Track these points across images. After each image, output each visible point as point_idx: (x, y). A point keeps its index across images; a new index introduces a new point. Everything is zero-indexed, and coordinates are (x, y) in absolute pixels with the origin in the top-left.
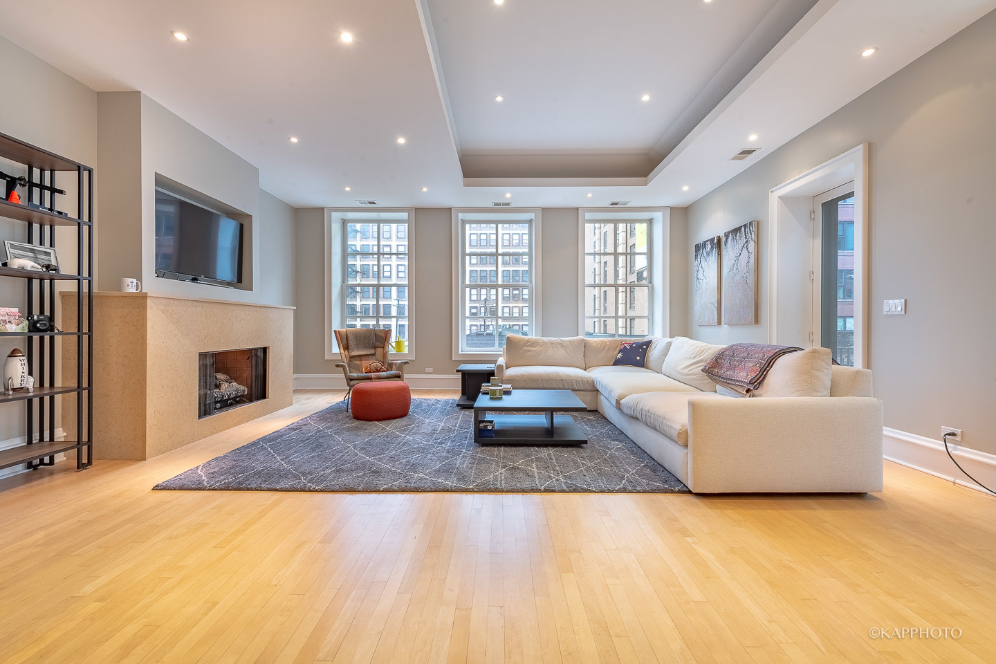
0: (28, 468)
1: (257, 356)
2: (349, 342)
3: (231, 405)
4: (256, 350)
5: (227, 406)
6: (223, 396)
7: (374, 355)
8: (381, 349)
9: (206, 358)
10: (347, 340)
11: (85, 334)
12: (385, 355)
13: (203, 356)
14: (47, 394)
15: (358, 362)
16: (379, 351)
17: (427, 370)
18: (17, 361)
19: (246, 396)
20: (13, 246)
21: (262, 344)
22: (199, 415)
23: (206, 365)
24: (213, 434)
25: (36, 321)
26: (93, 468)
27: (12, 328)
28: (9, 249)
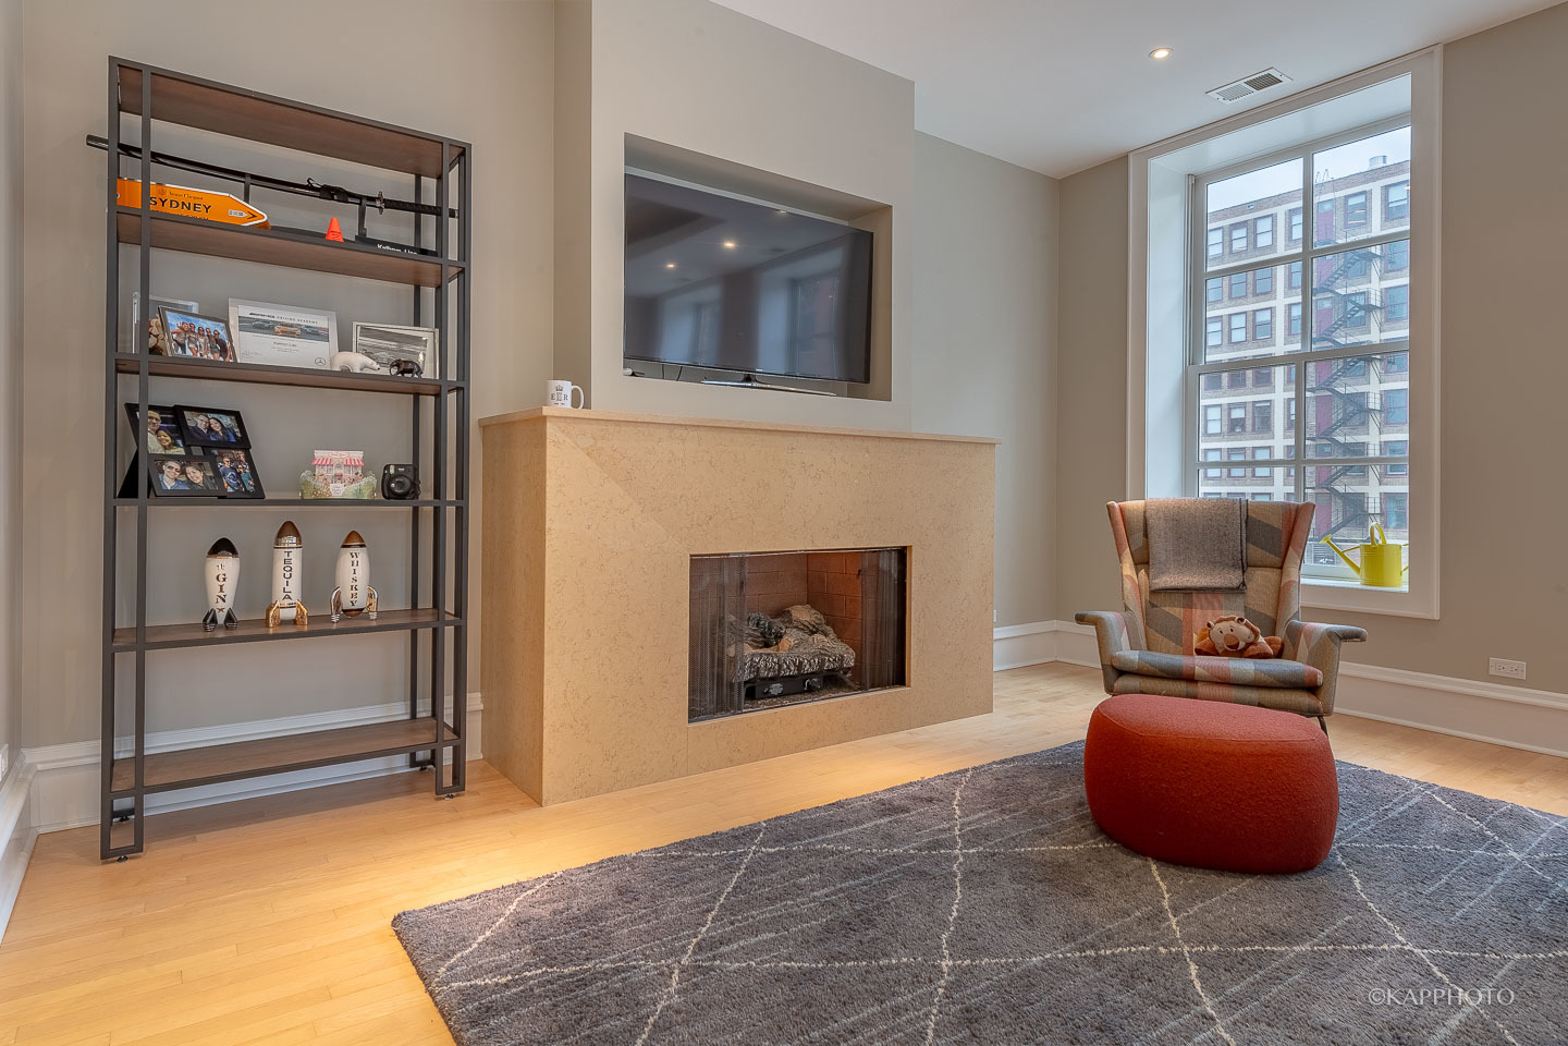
0: (411, 766)
1: (878, 570)
2: (1152, 542)
3: (811, 690)
4: (877, 552)
5: (803, 692)
6: (780, 666)
7: (1239, 590)
8: (1272, 574)
9: (721, 569)
10: (1146, 535)
11: (451, 503)
12: (1281, 594)
13: (698, 563)
14: (426, 625)
15: (1178, 612)
16: (1261, 579)
17: (1497, 664)
18: (346, 557)
19: (857, 670)
20: (366, 331)
21: (887, 538)
22: (694, 715)
23: (722, 588)
24: (731, 762)
25: (392, 478)
26: (465, 799)
27: (338, 490)
28: (357, 338)
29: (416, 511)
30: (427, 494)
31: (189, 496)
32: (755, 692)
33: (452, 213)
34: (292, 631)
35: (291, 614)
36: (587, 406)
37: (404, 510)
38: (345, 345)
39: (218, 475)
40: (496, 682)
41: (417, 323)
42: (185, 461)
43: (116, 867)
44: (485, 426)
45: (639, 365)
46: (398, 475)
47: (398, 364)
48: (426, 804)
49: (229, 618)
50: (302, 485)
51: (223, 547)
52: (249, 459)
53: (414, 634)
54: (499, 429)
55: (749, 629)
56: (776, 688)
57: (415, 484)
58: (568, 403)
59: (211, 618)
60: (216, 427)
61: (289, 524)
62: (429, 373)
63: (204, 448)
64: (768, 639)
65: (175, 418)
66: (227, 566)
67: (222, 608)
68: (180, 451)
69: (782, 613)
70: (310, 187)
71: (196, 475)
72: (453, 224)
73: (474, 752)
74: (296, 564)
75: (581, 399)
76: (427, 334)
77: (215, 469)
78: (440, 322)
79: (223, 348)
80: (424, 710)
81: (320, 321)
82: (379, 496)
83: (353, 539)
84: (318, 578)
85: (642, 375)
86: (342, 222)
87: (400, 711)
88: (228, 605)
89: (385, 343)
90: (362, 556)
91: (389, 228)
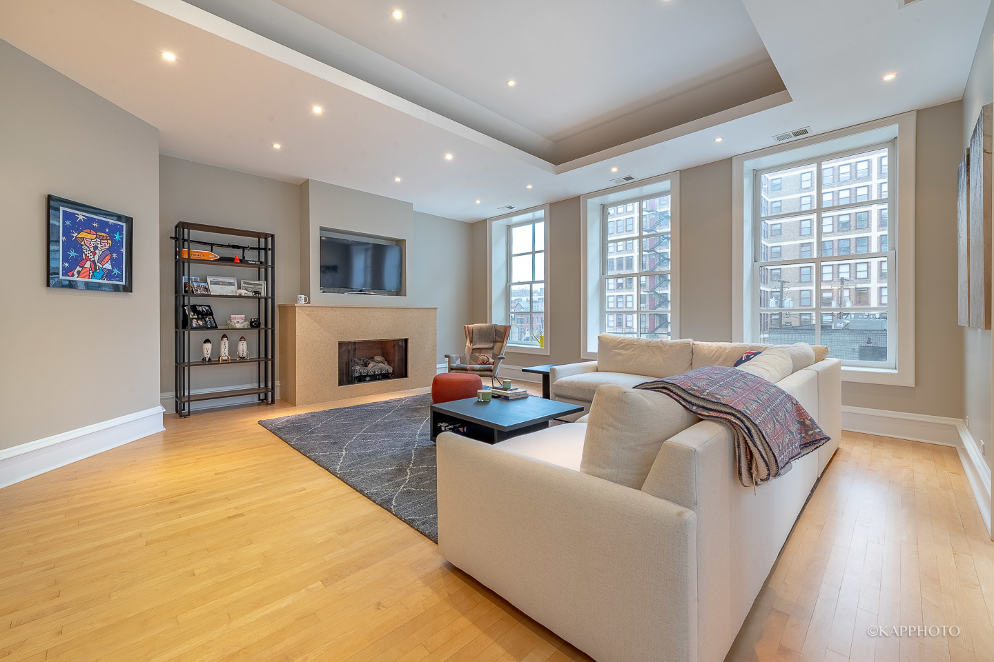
0: (259, 400)
2: (474, 336)
3: (378, 379)
4: (396, 340)
5: (375, 380)
6: (368, 372)
7: (491, 348)
8: (500, 344)
10: (473, 334)
11: (270, 329)
12: (501, 349)
13: (340, 344)
14: (263, 361)
15: (478, 354)
16: (497, 345)
18: (241, 343)
19: (392, 374)
20: (245, 283)
21: (401, 336)
22: (341, 383)
23: (349, 350)
24: (351, 397)
25: (253, 322)
26: (275, 406)
27: (238, 326)
28: (242, 285)
29: (259, 331)
30: (263, 326)
31: (199, 328)
32: (361, 379)
33: (269, 249)
34: (226, 362)
35: (226, 358)
36: (309, 303)
37: (256, 331)
38: (239, 288)
39: (206, 323)
40: (284, 378)
41: (259, 280)
42: (198, 319)
43: (183, 419)
44: (280, 307)
45: (326, 289)
46: (254, 321)
47: (255, 292)
48: (263, 407)
49: (209, 359)
50: (227, 324)
51: (207, 341)
52: (213, 318)
53: (259, 363)
54: (283, 308)
55: (361, 362)
56: (368, 379)
57: (259, 323)
58: (303, 302)
59: (204, 359)
60: (204, 310)
61: (225, 335)
62: (263, 294)
63: (202, 315)
64: (366, 365)
65: (194, 308)
66: (208, 346)
67: (207, 357)
68: (196, 317)
69: (372, 358)
70: (230, 246)
71: (201, 323)
72: (270, 252)
73: (277, 397)
74: (227, 345)
75: (308, 301)
76: (263, 283)
77: (205, 321)
78: (266, 279)
79: (207, 289)
80: (262, 385)
81: (232, 280)
82: (249, 327)
83: (242, 338)
84: (233, 349)
85: (326, 292)
86: (237, 254)
87: (256, 386)
88: (209, 356)
89: (250, 286)
90: (245, 343)
91: (251, 256)
